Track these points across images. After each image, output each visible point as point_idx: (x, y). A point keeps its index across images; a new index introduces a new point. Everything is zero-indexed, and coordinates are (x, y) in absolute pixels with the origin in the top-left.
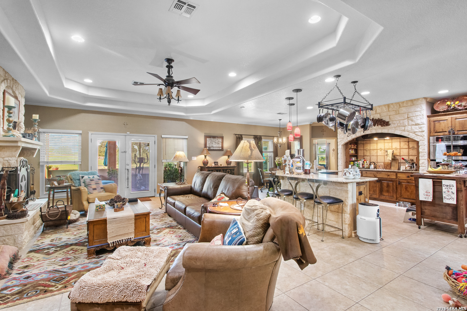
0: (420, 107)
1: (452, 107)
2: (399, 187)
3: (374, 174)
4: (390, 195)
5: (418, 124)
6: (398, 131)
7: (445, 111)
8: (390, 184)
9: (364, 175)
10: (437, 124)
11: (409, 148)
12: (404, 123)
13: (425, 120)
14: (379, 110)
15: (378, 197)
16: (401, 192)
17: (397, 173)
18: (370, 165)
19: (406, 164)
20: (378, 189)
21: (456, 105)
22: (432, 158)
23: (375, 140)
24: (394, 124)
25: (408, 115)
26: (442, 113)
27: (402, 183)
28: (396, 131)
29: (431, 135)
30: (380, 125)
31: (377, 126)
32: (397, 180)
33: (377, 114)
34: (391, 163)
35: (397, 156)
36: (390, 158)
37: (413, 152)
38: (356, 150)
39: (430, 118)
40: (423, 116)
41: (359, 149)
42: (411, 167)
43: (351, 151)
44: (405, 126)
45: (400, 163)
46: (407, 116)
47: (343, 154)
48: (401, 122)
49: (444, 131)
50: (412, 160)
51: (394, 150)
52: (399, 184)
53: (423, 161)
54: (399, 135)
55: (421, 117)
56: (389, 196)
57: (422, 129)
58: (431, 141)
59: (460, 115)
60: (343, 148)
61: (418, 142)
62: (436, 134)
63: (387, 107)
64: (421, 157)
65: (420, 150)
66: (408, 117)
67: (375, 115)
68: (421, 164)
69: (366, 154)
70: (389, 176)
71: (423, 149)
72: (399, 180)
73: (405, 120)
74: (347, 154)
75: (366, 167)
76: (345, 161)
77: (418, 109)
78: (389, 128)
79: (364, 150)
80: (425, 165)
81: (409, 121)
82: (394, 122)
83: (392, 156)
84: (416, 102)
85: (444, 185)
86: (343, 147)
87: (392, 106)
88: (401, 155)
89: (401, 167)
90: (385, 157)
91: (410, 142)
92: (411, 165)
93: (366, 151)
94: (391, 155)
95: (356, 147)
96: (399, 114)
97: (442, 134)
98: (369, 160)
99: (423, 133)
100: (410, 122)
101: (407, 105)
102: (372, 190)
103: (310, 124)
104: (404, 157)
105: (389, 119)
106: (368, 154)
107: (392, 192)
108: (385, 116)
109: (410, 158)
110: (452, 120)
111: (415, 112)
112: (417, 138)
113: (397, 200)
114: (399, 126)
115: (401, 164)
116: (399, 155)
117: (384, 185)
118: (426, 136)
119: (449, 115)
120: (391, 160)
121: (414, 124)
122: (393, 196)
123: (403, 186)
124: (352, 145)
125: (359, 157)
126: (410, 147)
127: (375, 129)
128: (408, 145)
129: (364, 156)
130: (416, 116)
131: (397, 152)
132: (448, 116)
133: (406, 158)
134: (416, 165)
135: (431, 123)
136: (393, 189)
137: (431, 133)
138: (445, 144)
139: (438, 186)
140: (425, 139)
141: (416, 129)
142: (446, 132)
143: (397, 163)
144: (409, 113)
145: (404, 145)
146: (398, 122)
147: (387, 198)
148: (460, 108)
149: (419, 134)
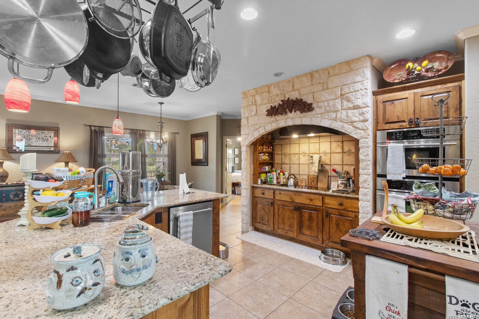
0: (362, 74)
1: (416, 72)
2: (326, 221)
3: (290, 196)
4: (313, 235)
5: (357, 107)
6: (326, 120)
7: (402, 81)
8: (313, 215)
9: (277, 196)
10: (389, 107)
11: (343, 152)
12: (335, 105)
13: (369, 99)
14: (297, 83)
15: (295, 236)
16: (329, 232)
17: (324, 196)
18: (288, 179)
19: (339, 179)
20: (295, 222)
21: (424, 67)
22: (379, 171)
23: (294, 139)
24: (320, 107)
25: (341, 90)
26: (398, 86)
27: (332, 215)
28: (323, 120)
29: (378, 129)
30: (299, 110)
31: (295, 112)
32: (324, 208)
33: (295, 91)
34: (318, 176)
35: (327, 164)
36: (315, 169)
37: (349, 159)
38: (272, 155)
39: (377, 96)
40: (366, 91)
41: (276, 153)
42: (346, 186)
43: (263, 156)
44: (336, 112)
45: (331, 176)
46: (339, 92)
47: (249, 160)
48: (331, 103)
49: (402, 120)
50: (348, 173)
51: (321, 155)
52: (327, 216)
53: (366, 176)
54: (328, 128)
55: (363, 92)
56: (311, 236)
57: (364, 116)
58: (379, 140)
59: (429, 88)
60: (249, 151)
61: (356, 142)
62: (387, 126)
63: (309, 77)
64: (363, 169)
65: (361, 157)
66: (342, 95)
67: (292, 93)
68: (361, 182)
69: (284, 161)
70: (312, 202)
71: (365, 154)
72: (327, 209)
73: (337, 100)
74: (255, 162)
75: (282, 183)
76: (252, 173)
77: (359, 78)
78: (312, 116)
79: (282, 154)
80: (368, 185)
81: (343, 101)
82: (320, 104)
83: (319, 165)
84: (355, 64)
85: (454, 301)
86: (249, 149)
87: (317, 75)
88: (332, 163)
89: (332, 183)
90: (310, 166)
91: (344, 142)
92: (345, 182)
93: (285, 156)
94: (318, 162)
95: (271, 150)
96: (328, 88)
97: (397, 125)
98: (288, 171)
99: (367, 124)
100: (345, 103)
101: (341, 72)
102: (288, 224)
103: (217, 115)
104: (335, 167)
105: (312, 99)
106: (287, 161)
107: (315, 229)
108: (306, 94)
109: (344, 169)
110: (416, 98)
111: (353, 85)
112: (356, 133)
113: (323, 244)
114: (328, 112)
115: (333, 179)
116: (329, 163)
117: (304, 216)
118: (371, 130)
119: (409, 88)
120: (317, 171)
121: (351, 106)
122: (317, 237)
123: (332, 221)
124: (264, 147)
125: (275, 165)
126: (345, 150)
127: (291, 118)
128: (343, 146)
129: (281, 164)
130: (355, 91)
131: (326, 159)
132: (408, 92)
133: (339, 168)
134: (353, 182)
135: (378, 105)
136: (318, 224)
137: (379, 124)
138: (402, 145)
139: (426, 288)
140: (368, 135)
141: (354, 115)
142: (404, 121)
143: (326, 177)
144: (343, 87)
145: (336, 147)
146: (326, 104)
147: (309, 240)
148: (430, 74)
149: (360, 125)
